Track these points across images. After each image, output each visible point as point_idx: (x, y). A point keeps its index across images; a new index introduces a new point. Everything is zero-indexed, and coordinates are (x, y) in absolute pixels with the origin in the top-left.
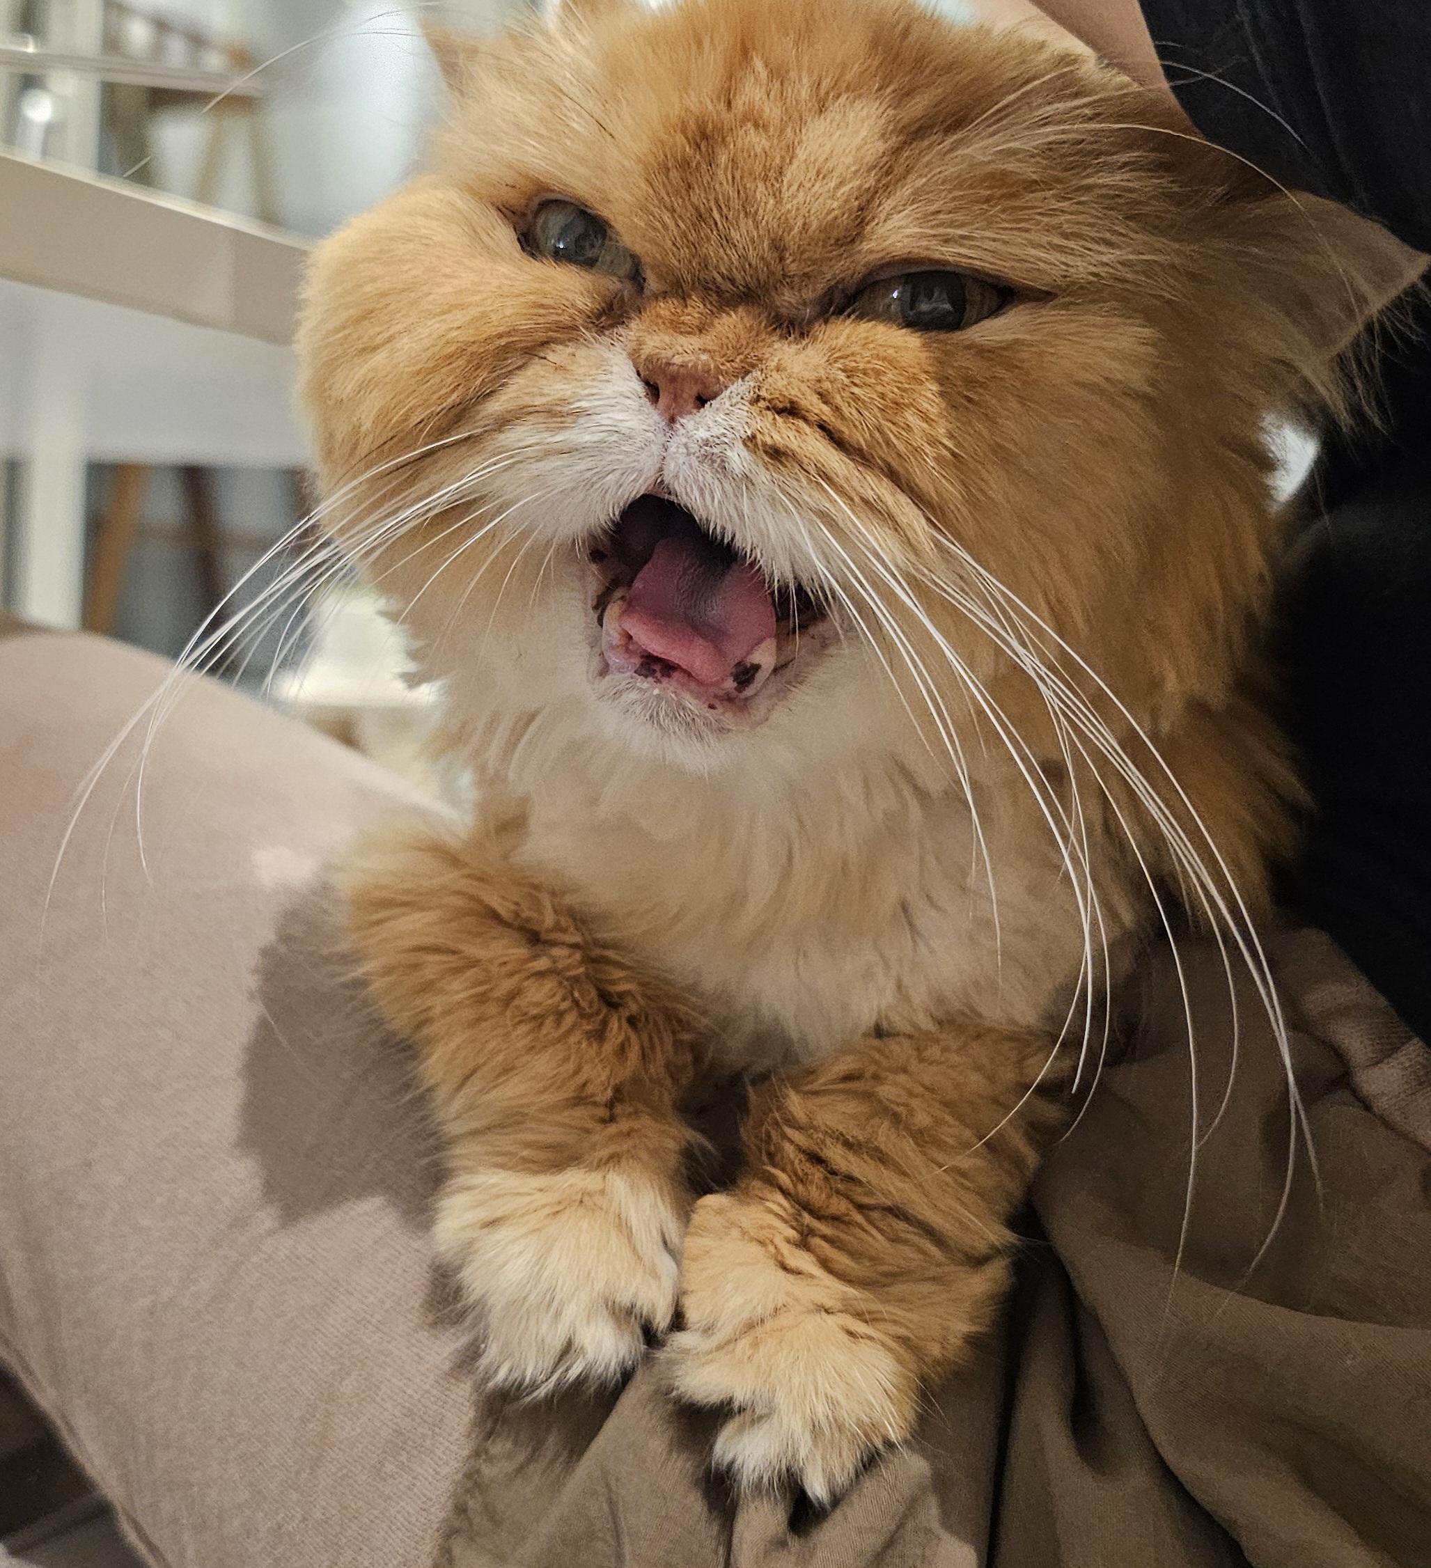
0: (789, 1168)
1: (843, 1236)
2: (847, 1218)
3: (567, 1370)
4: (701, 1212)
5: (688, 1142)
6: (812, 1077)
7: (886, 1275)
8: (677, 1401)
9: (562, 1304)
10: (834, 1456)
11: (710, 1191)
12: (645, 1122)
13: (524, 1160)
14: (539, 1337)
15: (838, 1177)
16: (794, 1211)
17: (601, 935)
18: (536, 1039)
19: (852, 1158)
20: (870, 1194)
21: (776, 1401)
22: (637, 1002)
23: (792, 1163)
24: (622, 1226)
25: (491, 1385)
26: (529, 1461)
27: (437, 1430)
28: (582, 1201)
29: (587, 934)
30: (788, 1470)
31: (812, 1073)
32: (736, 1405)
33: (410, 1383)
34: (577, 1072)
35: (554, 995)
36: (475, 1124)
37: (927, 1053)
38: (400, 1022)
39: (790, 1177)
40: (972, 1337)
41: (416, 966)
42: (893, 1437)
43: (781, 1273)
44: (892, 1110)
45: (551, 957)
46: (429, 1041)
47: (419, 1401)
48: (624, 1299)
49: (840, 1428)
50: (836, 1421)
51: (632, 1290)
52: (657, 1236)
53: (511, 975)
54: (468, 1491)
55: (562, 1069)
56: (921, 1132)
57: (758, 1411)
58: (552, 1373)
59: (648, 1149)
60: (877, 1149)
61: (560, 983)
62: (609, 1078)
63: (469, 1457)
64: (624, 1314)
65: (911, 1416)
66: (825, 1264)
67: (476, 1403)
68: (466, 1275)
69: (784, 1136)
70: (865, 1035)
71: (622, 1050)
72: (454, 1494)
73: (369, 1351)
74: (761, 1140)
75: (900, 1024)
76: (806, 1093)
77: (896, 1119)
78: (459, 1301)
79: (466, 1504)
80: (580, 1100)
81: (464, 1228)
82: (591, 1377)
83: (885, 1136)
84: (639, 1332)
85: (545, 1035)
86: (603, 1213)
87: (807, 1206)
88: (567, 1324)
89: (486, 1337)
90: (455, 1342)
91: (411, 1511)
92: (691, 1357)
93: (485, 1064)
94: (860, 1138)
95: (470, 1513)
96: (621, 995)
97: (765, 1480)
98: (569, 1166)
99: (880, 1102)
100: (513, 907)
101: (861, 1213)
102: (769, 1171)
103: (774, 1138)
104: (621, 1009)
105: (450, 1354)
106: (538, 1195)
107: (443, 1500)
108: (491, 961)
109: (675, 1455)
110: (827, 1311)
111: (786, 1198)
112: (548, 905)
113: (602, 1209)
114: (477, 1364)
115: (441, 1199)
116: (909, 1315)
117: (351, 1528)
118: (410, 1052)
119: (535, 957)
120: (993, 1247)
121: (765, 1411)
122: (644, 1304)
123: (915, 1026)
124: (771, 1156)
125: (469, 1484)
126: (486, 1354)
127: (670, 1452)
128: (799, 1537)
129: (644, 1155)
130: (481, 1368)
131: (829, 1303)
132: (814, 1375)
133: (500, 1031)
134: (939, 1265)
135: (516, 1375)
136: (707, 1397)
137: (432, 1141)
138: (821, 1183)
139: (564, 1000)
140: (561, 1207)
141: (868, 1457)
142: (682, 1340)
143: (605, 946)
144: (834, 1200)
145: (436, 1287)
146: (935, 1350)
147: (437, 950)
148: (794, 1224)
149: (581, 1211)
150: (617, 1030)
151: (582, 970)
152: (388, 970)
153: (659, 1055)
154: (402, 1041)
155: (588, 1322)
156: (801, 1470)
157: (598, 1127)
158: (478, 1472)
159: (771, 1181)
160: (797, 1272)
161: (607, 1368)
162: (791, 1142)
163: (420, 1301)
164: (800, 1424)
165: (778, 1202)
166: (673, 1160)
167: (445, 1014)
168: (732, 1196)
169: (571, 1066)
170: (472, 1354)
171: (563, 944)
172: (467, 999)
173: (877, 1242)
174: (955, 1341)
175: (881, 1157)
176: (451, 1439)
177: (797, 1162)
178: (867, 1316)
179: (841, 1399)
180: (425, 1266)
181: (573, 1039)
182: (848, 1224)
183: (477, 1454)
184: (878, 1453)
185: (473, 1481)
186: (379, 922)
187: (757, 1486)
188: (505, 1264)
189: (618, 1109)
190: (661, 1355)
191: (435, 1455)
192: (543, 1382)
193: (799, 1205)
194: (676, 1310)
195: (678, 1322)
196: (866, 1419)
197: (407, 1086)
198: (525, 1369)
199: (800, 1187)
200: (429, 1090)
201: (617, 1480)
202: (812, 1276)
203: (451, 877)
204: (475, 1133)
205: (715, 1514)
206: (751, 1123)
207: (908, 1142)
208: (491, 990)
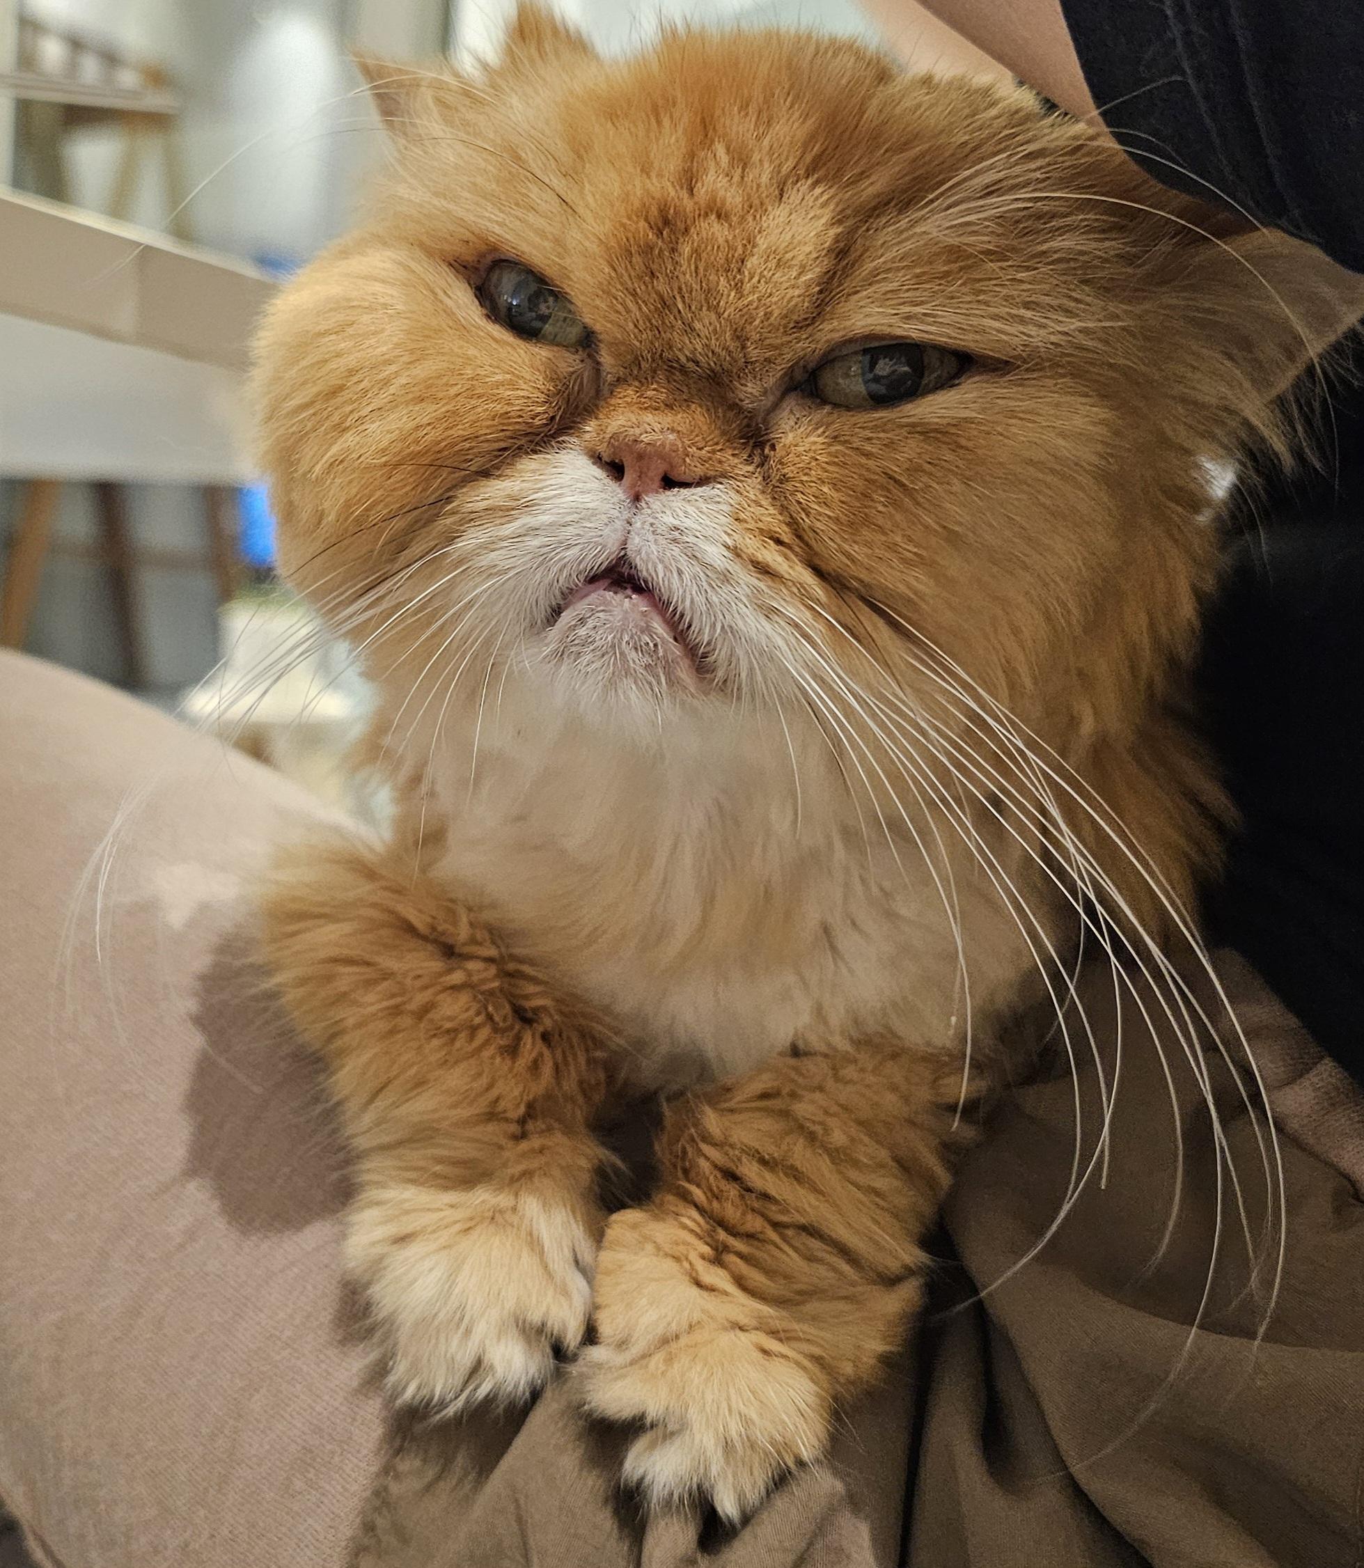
0: (704, 1183)
1: (758, 1254)
2: (761, 1236)
3: (475, 1389)
4: (615, 1226)
5: (600, 1161)
6: (729, 1096)
7: (800, 1293)
8: (589, 1414)
9: (472, 1322)
10: (745, 1475)
11: (622, 1206)
12: (559, 1138)
13: (436, 1176)
14: (449, 1355)
15: (754, 1195)
16: (708, 1227)
17: (517, 951)
18: (448, 1053)
19: (768, 1175)
20: (785, 1211)
21: (688, 1416)
22: (551, 1016)
23: (708, 1179)
24: (534, 1244)
25: (399, 1402)
26: (439, 1478)
27: (346, 1447)
28: (494, 1217)
29: (503, 950)
30: (698, 1489)
31: (729, 1090)
32: (648, 1421)
33: (319, 1400)
34: (490, 1086)
35: (467, 1010)
36: (386, 1139)
37: (842, 1072)
38: (311, 1034)
39: (705, 1193)
40: (887, 1357)
41: (329, 978)
42: (806, 1455)
43: (695, 1291)
44: (808, 1128)
45: (465, 970)
46: (342, 1053)
47: (329, 1419)
48: (535, 1317)
49: (753, 1446)
50: (748, 1437)
51: (544, 1309)
52: (568, 1254)
53: (426, 988)
54: (377, 1509)
55: (475, 1085)
56: (837, 1150)
57: (670, 1428)
58: (462, 1391)
59: (562, 1168)
60: (792, 1167)
61: (475, 997)
62: (522, 1096)
63: (378, 1475)
64: (534, 1332)
65: (823, 1435)
66: (740, 1282)
67: (384, 1420)
68: (375, 1291)
69: (700, 1152)
70: (781, 1054)
71: (535, 1066)
72: (362, 1512)
73: (277, 1367)
74: (677, 1157)
75: (815, 1042)
76: (722, 1110)
77: (812, 1137)
78: (369, 1317)
79: (373, 1522)
80: (492, 1115)
81: (373, 1244)
82: (500, 1396)
83: (800, 1154)
84: (548, 1350)
85: (458, 1050)
86: (515, 1229)
87: (721, 1223)
88: (476, 1343)
89: (394, 1355)
90: (365, 1358)
91: (319, 1528)
92: (603, 1371)
93: (396, 1077)
94: (776, 1155)
95: (379, 1532)
96: (536, 1010)
97: (676, 1497)
98: (480, 1182)
99: (796, 1120)
100: (429, 920)
101: (775, 1230)
102: (683, 1187)
103: (690, 1154)
104: (535, 1025)
105: (360, 1370)
106: (448, 1212)
107: (351, 1517)
108: (405, 975)
109: (585, 1473)
110: (741, 1329)
111: (701, 1215)
112: (464, 920)
113: (513, 1226)
114: (386, 1381)
115: (350, 1214)
116: (822, 1334)
117: (257, 1545)
118: (320, 1065)
119: (450, 971)
120: (906, 1267)
121: (677, 1427)
122: (554, 1324)
123: (829, 1045)
124: (686, 1172)
125: (378, 1503)
126: (393, 1372)
127: (581, 1470)
128: (709, 1555)
129: (556, 1172)
130: (389, 1385)
131: (743, 1320)
132: (728, 1392)
133: (414, 1044)
134: (853, 1284)
135: (425, 1392)
136: (620, 1411)
137: (341, 1156)
138: (738, 1201)
139: (478, 1014)
140: (473, 1223)
141: (779, 1475)
142: (596, 1353)
143: (521, 961)
144: (749, 1217)
145: (346, 1303)
146: (848, 1369)
147: (349, 961)
148: (708, 1240)
149: (492, 1228)
150: (530, 1045)
151: (496, 984)
152: (303, 981)
153: (573, 1074)
154: (314, 1053)
155: (499, 1339)
156: (712, 1487)
157: (510, 1144)
158: (386, 1489)
159: (685, 1197)
160: (711, 1289)
161: (516, 1386)
162: (707, 1158)
163: (329, 1317)
164: (712, 1442)
165: (692, 1218)
166: (585, 1178)
167: (359, 1025)
168: (646, 1211)
169: (484, 1081)
170: (380, 1371)
171: (477, 957)
172: (381, 1010)
173: (791, 1260)
174: (869, 1361)
175: (796, 1175)
176: (359, 1456)
177: (711, 1178)
178: (782, 1335)
179: (754, 1416)
180: (333, 1282)
181: (486, 1054)
182: (763, 1241)
183: (387, 1470)
184: (790, 1473)
185: (381, 1499)
186: (293, 934)
187: (668, 1503)
188: (415, 1280)
189: (530, 1126)
190: (574, 1369)
191: (344, 1471)
192: (451, 1401)
193: (714, 1221)
194: (588, 1324)
195: (591, 1335)
196: (779, 1438)
197: (316, 1100)
198: (435, 1386)
199: (715, 1204)
200: (339, 1104)
201: (527, 1496)
202: (726, 1293)
203: (364, 889)
204: (384, 1148)
205: (626, 1531)
206: (665, 1139)
207: (824, 1161)
208: (404, 1003)
